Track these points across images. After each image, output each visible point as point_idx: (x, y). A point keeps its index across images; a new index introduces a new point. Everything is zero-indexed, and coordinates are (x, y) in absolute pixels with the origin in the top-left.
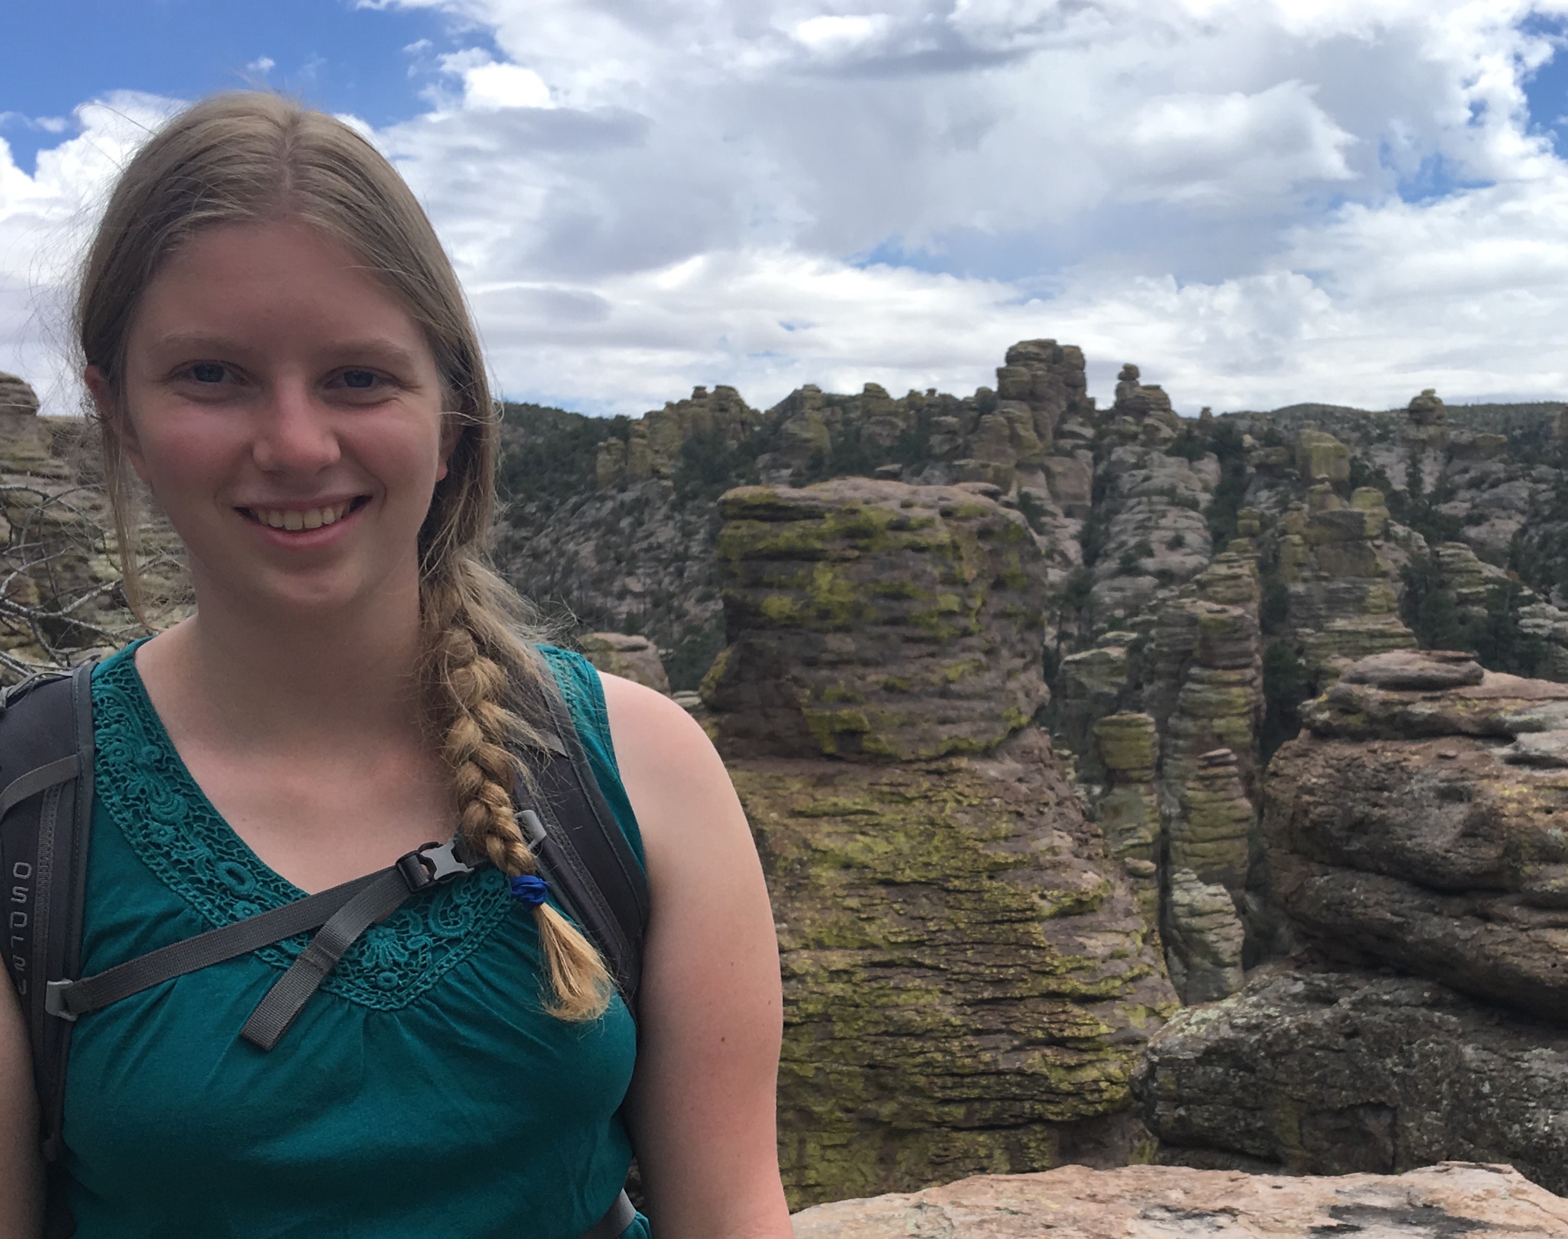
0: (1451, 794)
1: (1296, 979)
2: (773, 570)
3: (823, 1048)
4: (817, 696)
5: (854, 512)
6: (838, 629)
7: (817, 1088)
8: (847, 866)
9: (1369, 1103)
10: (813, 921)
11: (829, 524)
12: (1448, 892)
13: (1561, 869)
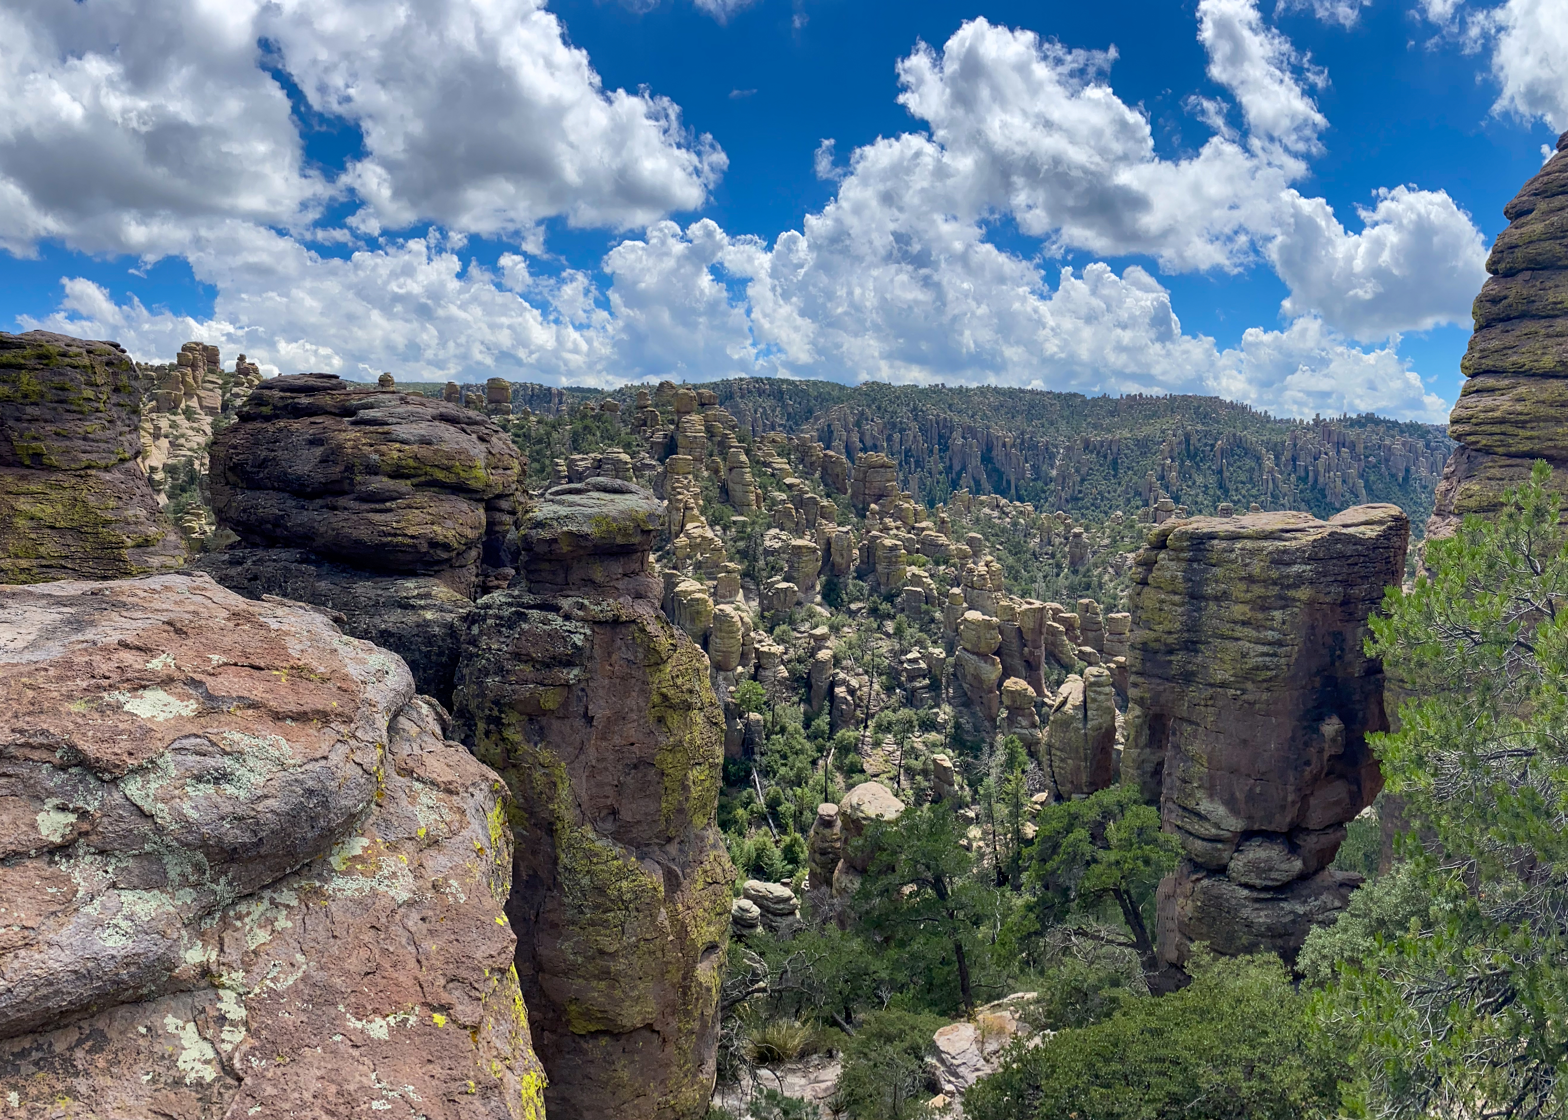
0: (314, 442)
4: (21, 436)
5: (41, 346)
6: (32, 403)
8: (32, 518)
11: (29, 352)
12: (312, 496)
13: (378, 478)
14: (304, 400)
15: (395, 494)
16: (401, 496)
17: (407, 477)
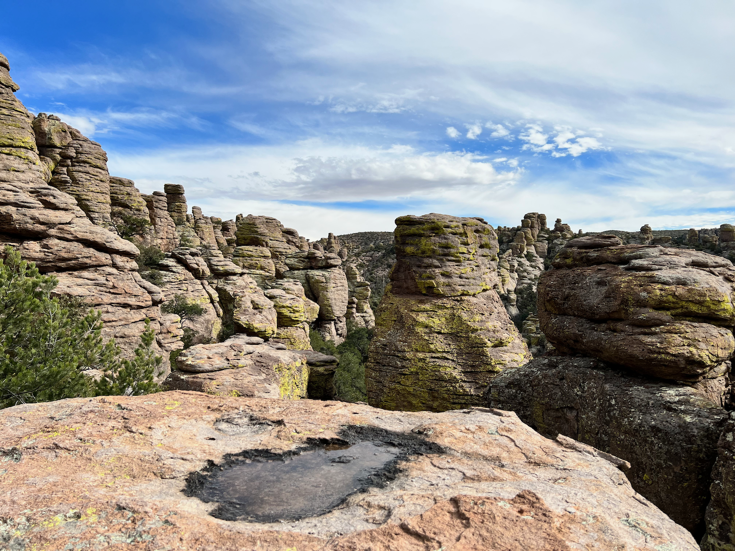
0: (601, 283)
1: (546, 358)
2: (409, 240)
3: (415, 383)
4: (420, 276)
5: (433, 222)
6: (428, 257)
7: (414, 395)
8: (426, 327)
9: (568, 407)
10: (415, 343)
11: (426, 226)
12: (600, 321)
13: (646, 309)
14: (593, 254)
15: (658, 322)
16: (662, 323)
17: (668, 309)
